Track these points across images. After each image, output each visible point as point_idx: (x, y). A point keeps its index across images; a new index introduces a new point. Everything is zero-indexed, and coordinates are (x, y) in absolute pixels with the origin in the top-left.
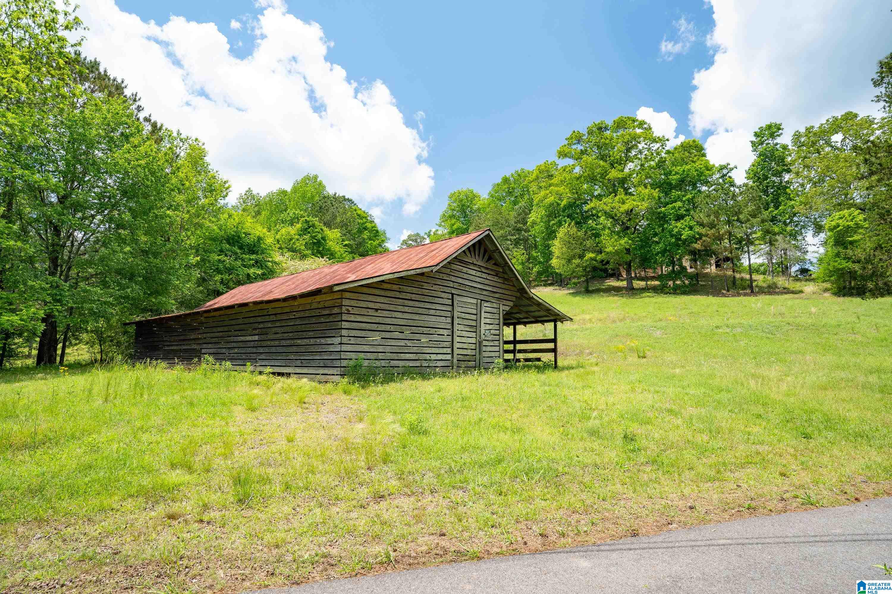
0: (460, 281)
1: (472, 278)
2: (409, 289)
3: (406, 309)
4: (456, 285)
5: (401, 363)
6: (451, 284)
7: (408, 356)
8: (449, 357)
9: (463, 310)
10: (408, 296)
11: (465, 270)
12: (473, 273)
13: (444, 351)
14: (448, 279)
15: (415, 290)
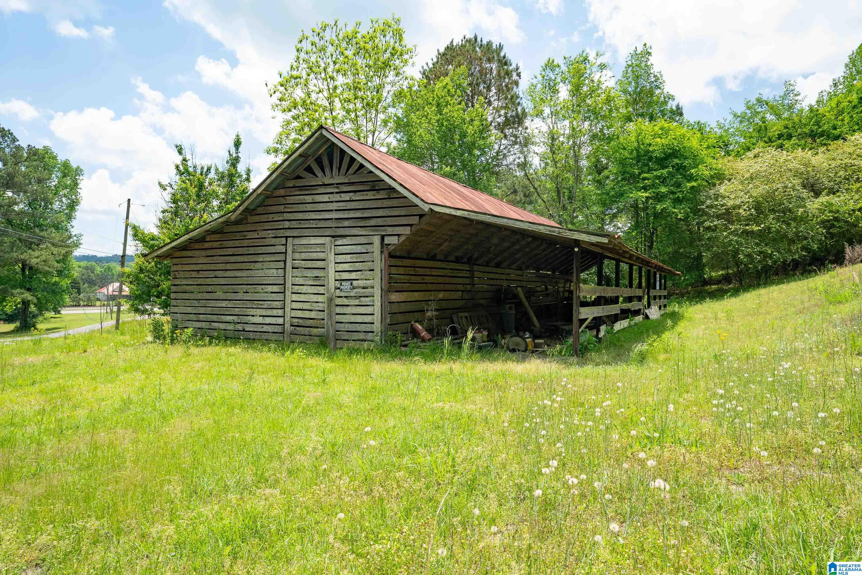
0: (300, 216)
1: (321, 207)
2: (231, 243)
3: (228, 267)
4: (294, 224)
5: (222, 326)
6: (287, 224)
7: (229, 318)
8: (280, 321)
9: (304, 256)
10: (230, 251)
11: (309, 199)
12: (326, 198)
13: (275, 312)
14: (281, 218)
15: (237, 243)
